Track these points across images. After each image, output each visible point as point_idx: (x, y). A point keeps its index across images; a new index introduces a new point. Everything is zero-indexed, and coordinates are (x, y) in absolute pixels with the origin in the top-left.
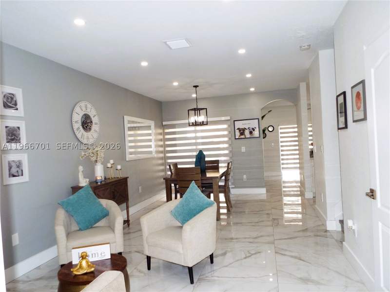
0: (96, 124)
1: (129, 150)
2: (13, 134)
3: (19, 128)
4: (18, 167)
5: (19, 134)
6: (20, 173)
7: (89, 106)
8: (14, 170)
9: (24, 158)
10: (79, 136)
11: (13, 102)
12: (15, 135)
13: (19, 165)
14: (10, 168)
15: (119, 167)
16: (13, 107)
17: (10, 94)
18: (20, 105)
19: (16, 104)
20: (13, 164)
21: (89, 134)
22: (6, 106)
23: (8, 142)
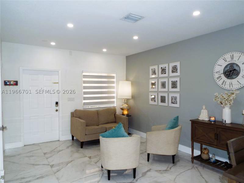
3: (177, 81)
5: (177, 84)
6: (176, 102)
7: (237, 54)
8: (173, 101)
9: (178, 95)
10: (219, 83)
11: (176, 69)
12: (175, 85)
13: (176, 98)
16: (175, 72)
17: (174, 66)
18: (179, 70)
19: (177, 70)
20: (173, 98)
21: (234, 80)
22: (173, 72)
23: (172, 88)
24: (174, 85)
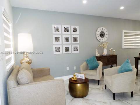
0: (107, 35)
1: (123, 45)
2: (75, 39)
3: (77, 37)
4: (76, 48)
5: (77, 39)
6: (77, 50)
7: (104, 28)
8: (75, 49)
9: (78, 46)
10: (99, 39)
13: (77, 48)
14: (74, 49)
15: (114, 51)
17: (75, 28)
18: (78, 31)
19: (77, 31)
21: (103, 38)
22: (74, 31)
23: (74, 41)
24: (75, 40)
